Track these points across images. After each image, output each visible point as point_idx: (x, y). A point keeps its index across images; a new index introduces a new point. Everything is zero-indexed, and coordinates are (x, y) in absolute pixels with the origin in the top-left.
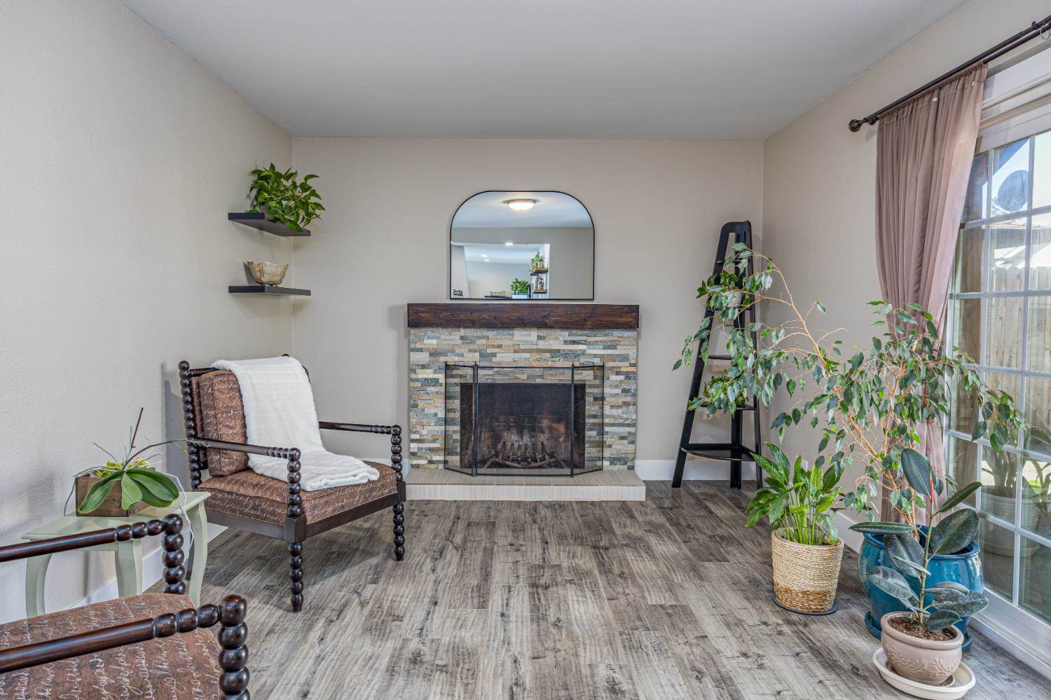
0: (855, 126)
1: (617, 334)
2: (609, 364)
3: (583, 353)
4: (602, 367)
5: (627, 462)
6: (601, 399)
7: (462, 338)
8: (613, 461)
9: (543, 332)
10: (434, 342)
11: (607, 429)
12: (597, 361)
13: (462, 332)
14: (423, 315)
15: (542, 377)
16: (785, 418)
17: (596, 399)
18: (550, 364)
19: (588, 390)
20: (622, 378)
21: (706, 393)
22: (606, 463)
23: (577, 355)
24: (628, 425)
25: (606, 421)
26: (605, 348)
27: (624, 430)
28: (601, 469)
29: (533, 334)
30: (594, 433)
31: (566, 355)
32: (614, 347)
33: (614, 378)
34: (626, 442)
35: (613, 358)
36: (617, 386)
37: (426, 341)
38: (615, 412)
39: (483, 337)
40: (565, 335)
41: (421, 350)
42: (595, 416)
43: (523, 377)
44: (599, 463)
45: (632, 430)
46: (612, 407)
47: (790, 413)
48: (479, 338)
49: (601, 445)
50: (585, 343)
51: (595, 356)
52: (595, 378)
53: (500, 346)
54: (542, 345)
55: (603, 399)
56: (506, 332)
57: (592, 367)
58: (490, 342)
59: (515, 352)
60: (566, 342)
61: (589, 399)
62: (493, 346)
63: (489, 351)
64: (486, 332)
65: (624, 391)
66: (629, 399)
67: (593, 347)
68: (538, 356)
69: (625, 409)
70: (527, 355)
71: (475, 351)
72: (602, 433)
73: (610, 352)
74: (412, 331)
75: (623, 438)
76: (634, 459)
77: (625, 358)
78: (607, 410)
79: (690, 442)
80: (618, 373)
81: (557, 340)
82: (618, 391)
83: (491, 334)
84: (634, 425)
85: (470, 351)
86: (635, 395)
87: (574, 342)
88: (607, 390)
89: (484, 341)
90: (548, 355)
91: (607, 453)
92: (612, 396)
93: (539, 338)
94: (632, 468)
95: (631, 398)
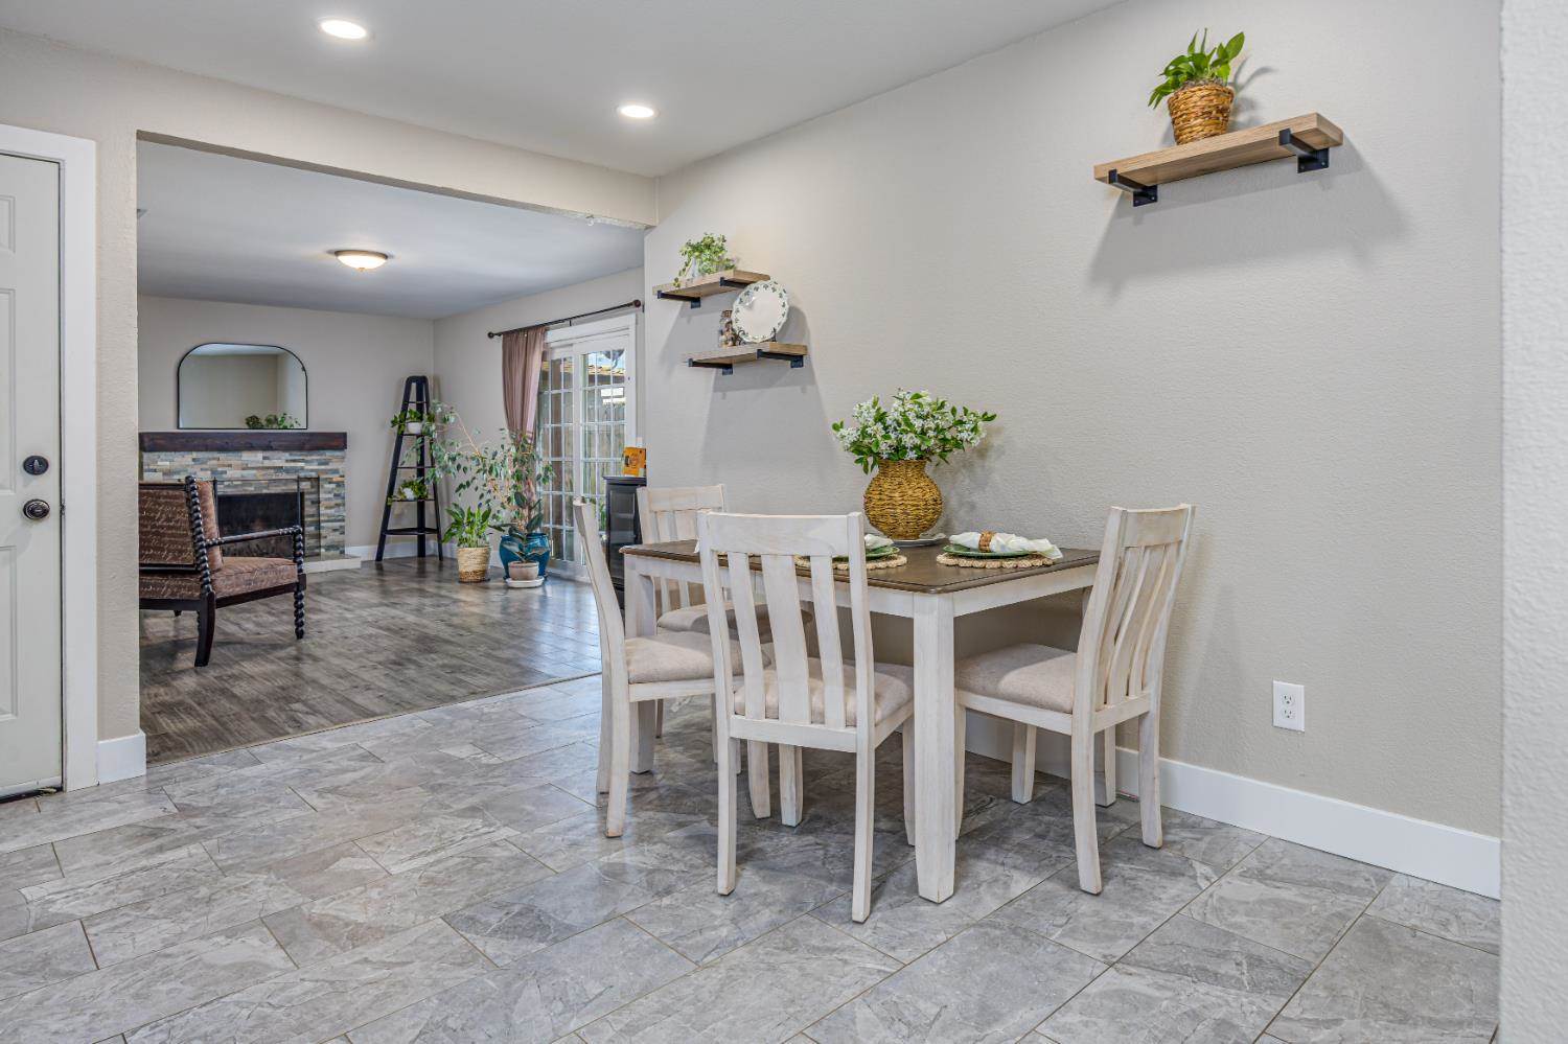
0: (491, 335)
1: (328, 454)
2: (322, 476)
3: (302, 469)
4: (318, 479)
5: (338, 549)
6: (317, 502)
7: (194, 460)
8: (328, 548)
9: (268, 454)
10: (168, 463)
11: (322, 524)
12: (314, 475)
13: (195, 455)
14: (159, 442)
15: (267, 488)
16: (461, 486)
17: (313, 502)
18: (274, 477)
19: (306, 497)
20: (333, 486)
21: (400, 493)
22: (323, 550)
23: (296, 470)
24: (339, 521)
25: (322, 518)
26: (319, 464)
27: (337, 524)
28: (318, 555)
29: (260, 455)
30: (312, 528)
31: (288, 471)
32: (326, 463)
33: (327, 486)
34: (337, 533)
35: (326, 472)
36: (330, 493)
37: (159, 463)
38: (329, 511)
39: (214, 459)
40: (287, 455)
41: (155, 471)
42: (313, 516)
43: (251, 490)
44: (317, 551)
45: (342, 524)
46: (327, 508)
47: (464, 483)
48: (210, 459)
49: (318, 537)
50: (303, 461)
51: (312, 470)
52: (312, 487)
53: (230, 466)
54: (267, 463)
55: (319, 502)
56: (236, 454)
57: (309, 479)
58: (221, 462)
59: (243, 469)
60: (287, 461)
61: (307, 503)
62: (224, 466)
63: (220, 469)
64: (216, 455)
65: (335, 495)
66: (339, 501)
67: (310, 464)
68: (264, 472)
69: (336, 509)
70: (254, 472)
71: (206, 470)
72: (318, 527)
73: (323, 467)
74: (145, 455)
75: (335, 530)
76: (343, 546)
77: (336, 471)
78: (323, 510)
79: (389, 528)
80: (330, 483)
81: (280, 459)
82: (331, 496)
83: (222, 456)
84: (343, 520)
85: (202, 469)
86: (344, 498)
87: (294, 461)
88: (322, 496)
89: (215, 462)
90: (272, 471)
91: (323, 542)
92: (326, 499)
93: (264, 458)
94: (343, 552)
95: (340, 500)
